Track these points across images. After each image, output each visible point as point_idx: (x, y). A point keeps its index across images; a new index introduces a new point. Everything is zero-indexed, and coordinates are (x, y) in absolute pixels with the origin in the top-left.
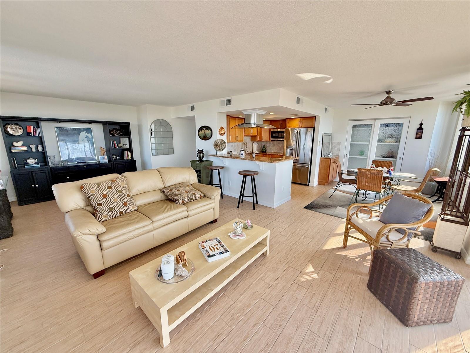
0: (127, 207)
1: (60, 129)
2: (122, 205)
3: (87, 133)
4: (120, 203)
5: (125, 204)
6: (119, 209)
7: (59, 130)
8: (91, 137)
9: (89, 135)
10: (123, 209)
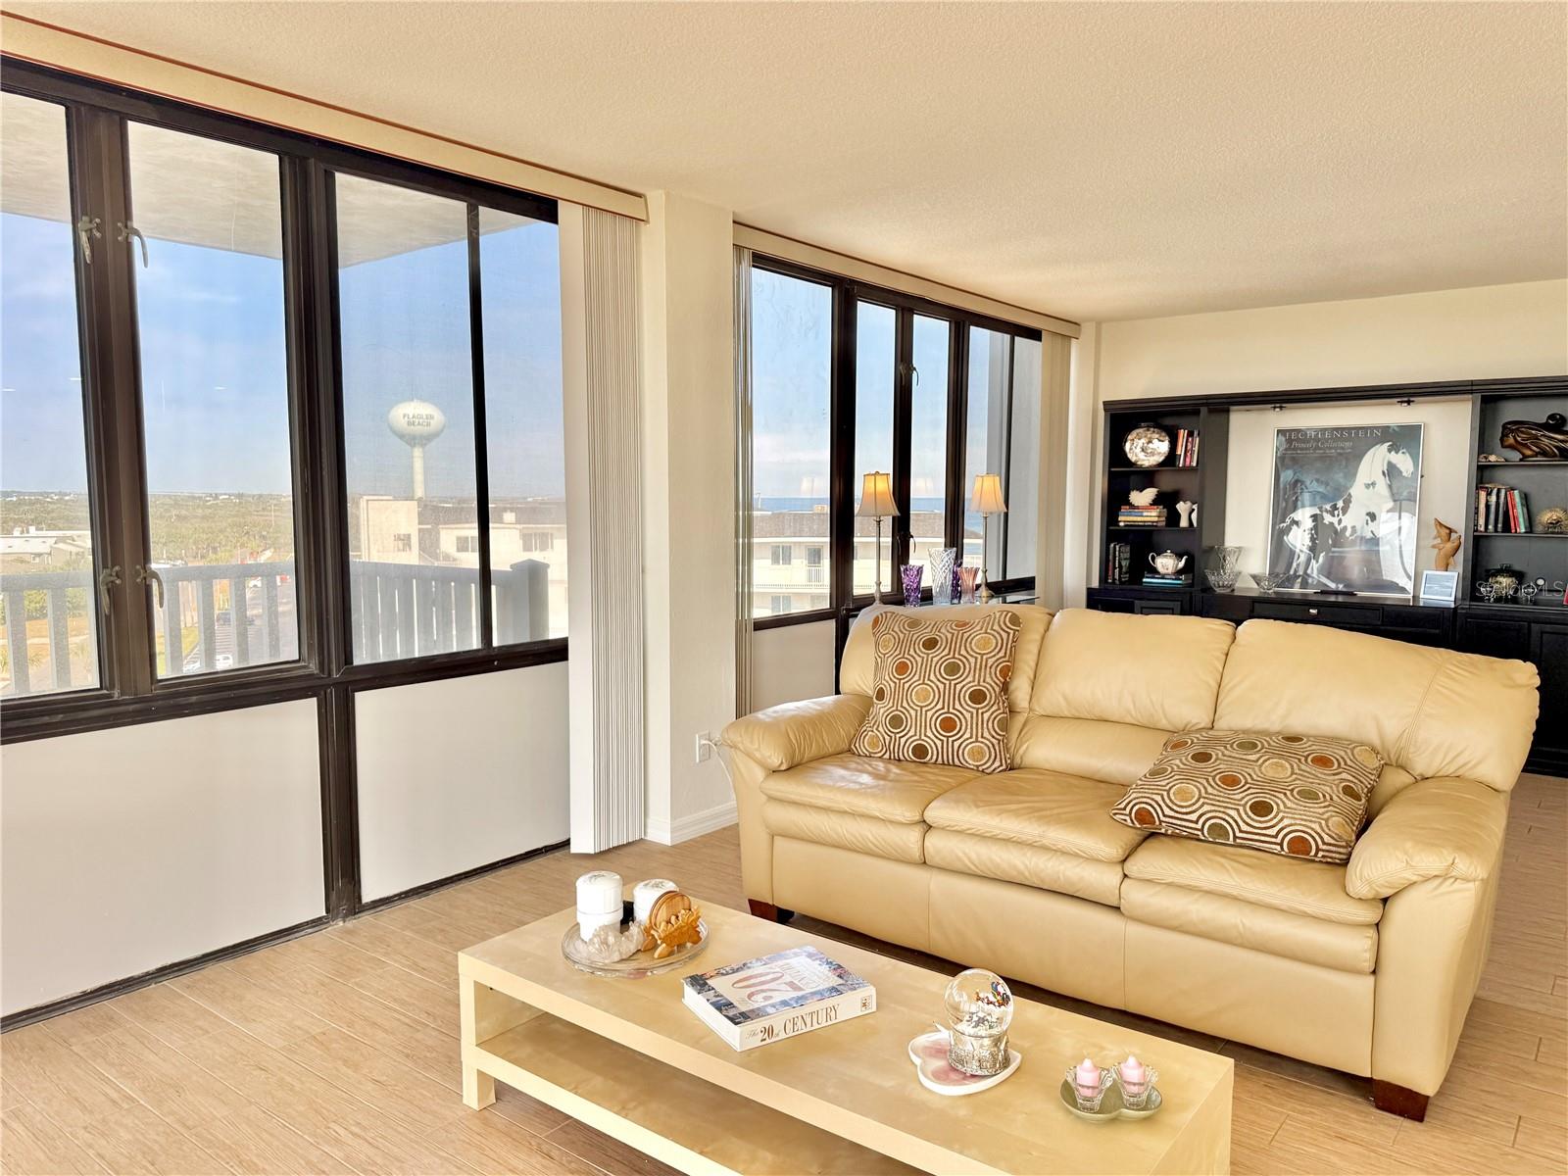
0: (948, 737)
1: (1290, 436)
2: (933, 723)
3: (1397, 453)
4: (930, 714)
5: (948, 725)
6: (918, 734)
7: (1289, 441)
8: (1412, 469)
9: (1403, 461)
10: (932, 739)
